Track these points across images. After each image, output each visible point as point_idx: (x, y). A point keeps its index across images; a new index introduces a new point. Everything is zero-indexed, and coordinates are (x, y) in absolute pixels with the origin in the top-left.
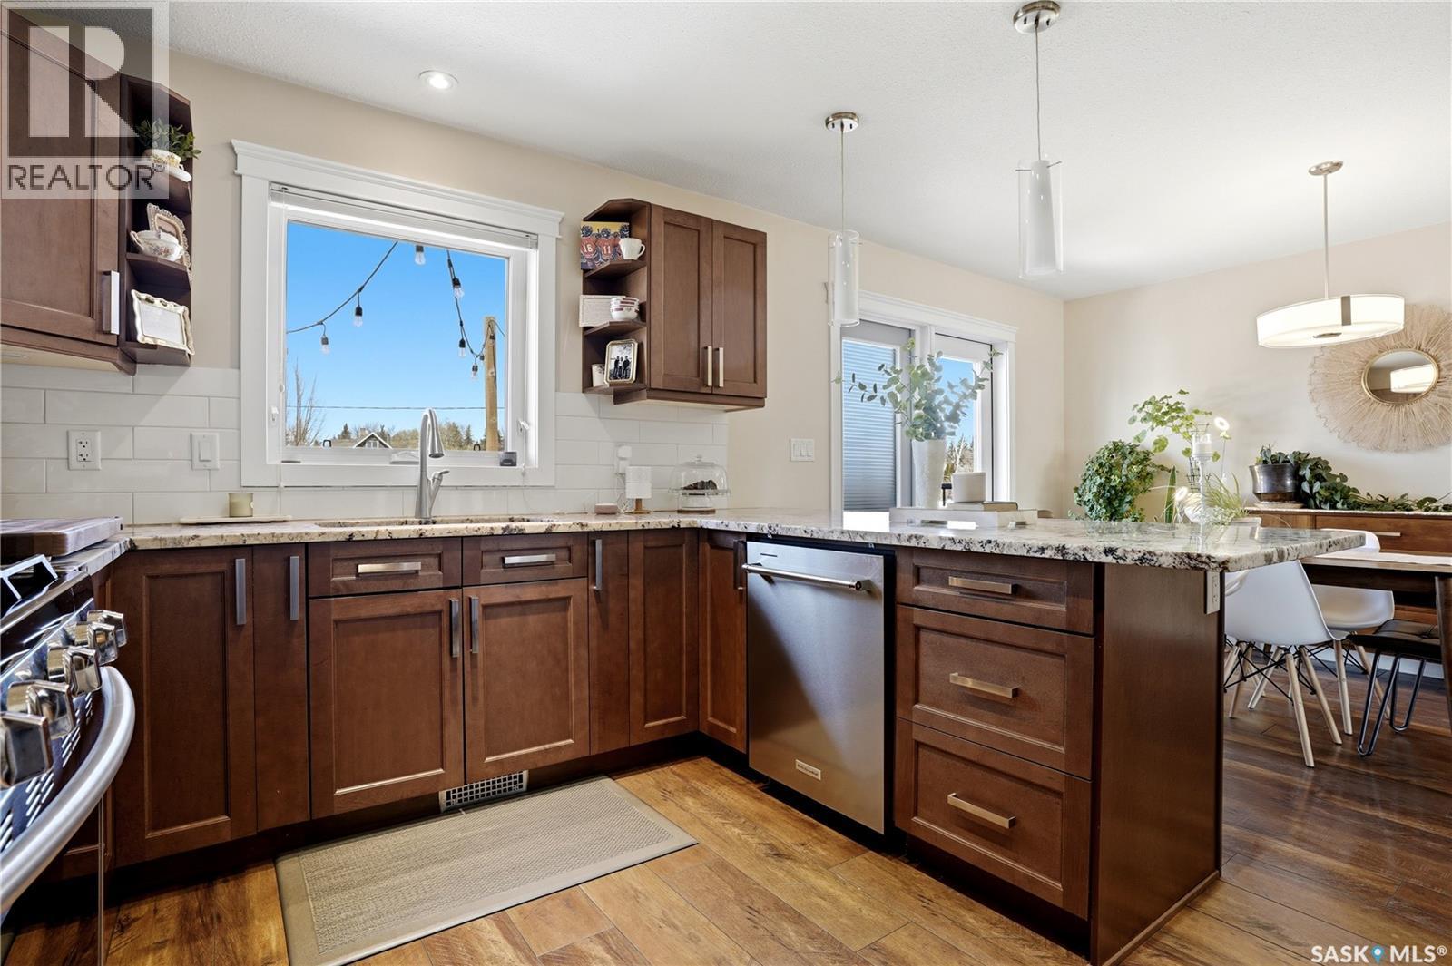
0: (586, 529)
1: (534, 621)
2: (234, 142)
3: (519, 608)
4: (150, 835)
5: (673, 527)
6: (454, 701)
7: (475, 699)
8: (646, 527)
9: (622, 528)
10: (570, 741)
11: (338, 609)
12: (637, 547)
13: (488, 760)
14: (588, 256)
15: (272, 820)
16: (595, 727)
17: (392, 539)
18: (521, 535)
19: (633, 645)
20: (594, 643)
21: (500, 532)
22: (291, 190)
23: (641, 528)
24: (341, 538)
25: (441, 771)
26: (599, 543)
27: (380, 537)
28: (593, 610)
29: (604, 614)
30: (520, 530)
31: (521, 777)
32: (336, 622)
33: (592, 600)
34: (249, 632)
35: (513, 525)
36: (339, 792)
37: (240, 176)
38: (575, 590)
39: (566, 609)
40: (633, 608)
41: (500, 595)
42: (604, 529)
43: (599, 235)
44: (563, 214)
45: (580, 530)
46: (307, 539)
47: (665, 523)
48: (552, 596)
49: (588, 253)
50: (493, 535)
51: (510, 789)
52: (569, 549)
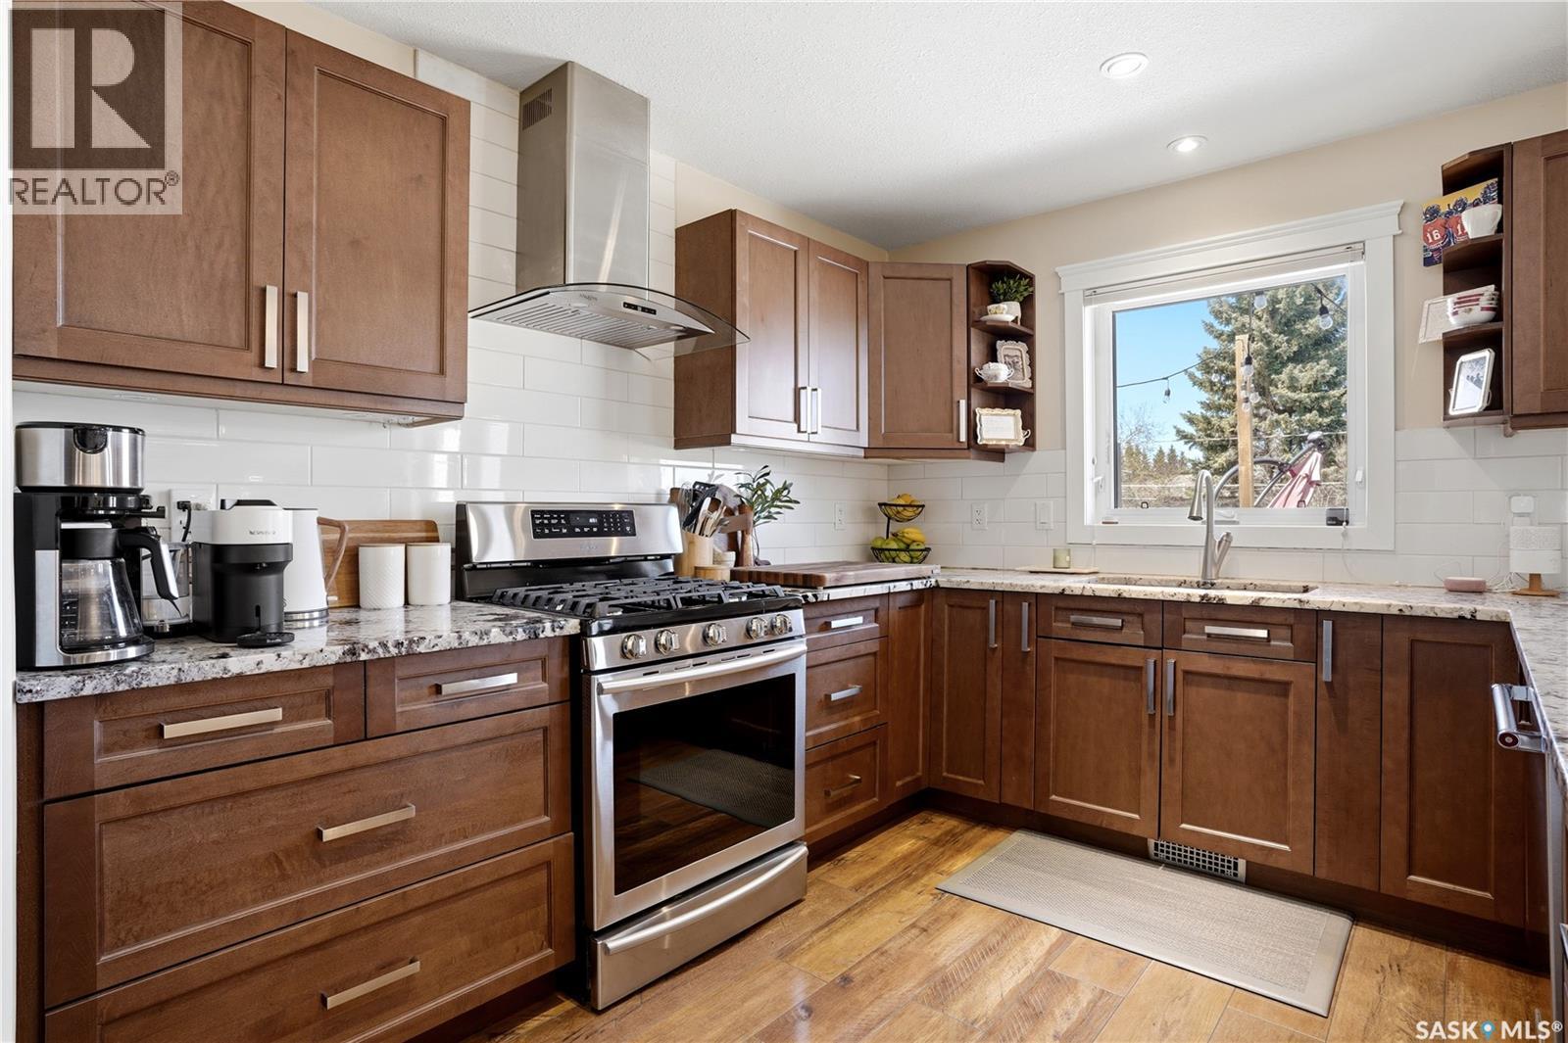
0: (1307, 607)
1: (1242, 700)
2: (1057, 269)
3: (1226, 681)
4: (945, 774)
5: (1462, 618)
6: (1151, 755)
7: (1172, 761)
8: (1407, 613)
9: (1362, 611)
10: (1286, 848)
11: (1054, 649)
12: (1399, 639)
13: (1184, 826)
14: (1434, 247)
15: (1009, 798)
16: (1323, 844)
17: (1095, 596)
18: (1221, 604)
19: (1387, 763)
20: (1323, 744)
21: (1198, 600)
22: (1098, 291)
23: (1398, 613)
24: (1057, 592)
25: (1136, 816)
26: (1327, 625)
27: (1086, 593)
28: (1324, 704)
29: (1341, 712)
30: (1220, 600)
31: (1236, 864)
32: (1056, 659)
33: (1323, 691)
34: (999, 654)
35: (1212, 593)
36: (1054, 797)
37: (1063, 294)
38: (1297, 675)
39: (1286, 695)
40: (1388, 715)
41: (1204, 664)
42: (1333, 608)
43: (1450, 213)
44: (1401, 202)
45: (1299, 607)
46: (1032, 590)
47: (1442, 610)
48: (1268, 676)
49: (1434, 242)
50: (1189, 602)
51: (1223, 872)
52: (1291, 627)
